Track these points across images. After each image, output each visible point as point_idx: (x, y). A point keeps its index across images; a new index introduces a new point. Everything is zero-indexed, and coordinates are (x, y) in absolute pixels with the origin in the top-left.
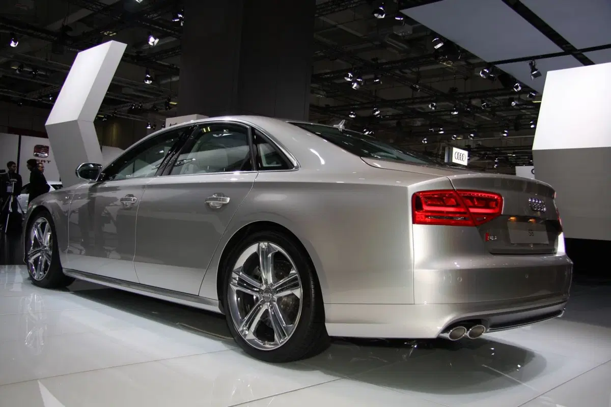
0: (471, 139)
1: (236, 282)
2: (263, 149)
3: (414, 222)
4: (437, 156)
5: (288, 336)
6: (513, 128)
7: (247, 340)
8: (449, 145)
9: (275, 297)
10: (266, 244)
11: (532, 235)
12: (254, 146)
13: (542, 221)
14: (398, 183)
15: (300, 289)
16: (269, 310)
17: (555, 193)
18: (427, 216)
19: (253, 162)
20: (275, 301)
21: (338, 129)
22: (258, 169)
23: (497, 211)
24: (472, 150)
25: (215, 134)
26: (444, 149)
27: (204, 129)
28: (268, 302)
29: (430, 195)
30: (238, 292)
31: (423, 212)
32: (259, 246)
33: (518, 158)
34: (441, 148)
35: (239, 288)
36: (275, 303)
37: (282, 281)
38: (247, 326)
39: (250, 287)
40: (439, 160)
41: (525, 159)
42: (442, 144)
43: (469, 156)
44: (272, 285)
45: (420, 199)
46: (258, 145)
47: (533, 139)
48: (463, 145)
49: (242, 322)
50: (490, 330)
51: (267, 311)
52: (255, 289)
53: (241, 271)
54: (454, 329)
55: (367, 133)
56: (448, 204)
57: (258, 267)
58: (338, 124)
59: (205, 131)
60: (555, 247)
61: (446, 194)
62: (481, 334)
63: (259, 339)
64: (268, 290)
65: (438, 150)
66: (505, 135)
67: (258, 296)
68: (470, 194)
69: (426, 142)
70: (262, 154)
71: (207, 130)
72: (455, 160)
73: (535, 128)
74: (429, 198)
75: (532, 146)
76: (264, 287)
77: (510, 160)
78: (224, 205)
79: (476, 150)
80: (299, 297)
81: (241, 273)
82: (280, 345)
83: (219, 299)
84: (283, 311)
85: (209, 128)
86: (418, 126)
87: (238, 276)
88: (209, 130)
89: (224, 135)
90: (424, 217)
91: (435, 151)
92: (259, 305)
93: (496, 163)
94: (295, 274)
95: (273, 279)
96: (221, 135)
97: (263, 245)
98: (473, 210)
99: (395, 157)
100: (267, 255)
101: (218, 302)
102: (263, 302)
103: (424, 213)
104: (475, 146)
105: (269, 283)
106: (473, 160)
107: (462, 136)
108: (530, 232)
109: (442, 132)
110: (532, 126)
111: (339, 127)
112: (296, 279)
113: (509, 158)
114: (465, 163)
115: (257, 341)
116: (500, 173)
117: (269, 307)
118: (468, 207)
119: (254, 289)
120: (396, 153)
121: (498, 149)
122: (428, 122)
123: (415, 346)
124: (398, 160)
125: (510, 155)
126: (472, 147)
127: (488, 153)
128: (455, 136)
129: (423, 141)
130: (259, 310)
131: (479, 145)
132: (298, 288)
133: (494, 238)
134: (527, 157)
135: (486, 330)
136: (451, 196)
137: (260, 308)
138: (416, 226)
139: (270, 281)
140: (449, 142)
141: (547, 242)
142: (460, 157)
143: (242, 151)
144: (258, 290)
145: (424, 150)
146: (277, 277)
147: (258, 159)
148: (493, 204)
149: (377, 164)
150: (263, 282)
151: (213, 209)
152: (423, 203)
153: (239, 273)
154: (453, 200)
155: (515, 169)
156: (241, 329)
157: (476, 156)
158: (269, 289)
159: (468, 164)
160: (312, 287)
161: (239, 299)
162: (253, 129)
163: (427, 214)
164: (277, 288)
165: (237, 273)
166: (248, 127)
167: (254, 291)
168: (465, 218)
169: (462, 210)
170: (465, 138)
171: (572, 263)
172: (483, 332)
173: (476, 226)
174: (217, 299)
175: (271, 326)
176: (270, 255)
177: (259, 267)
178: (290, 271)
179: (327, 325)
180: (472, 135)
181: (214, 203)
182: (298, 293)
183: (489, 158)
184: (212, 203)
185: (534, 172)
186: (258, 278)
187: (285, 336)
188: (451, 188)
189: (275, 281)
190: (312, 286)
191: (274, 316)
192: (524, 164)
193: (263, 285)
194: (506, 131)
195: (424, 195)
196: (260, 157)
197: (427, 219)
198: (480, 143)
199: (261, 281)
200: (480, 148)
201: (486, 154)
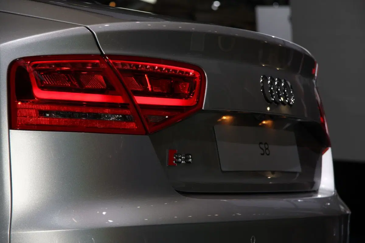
3: (12, 126)
11: (265, 152)
13: (288, 125)
17: (317, 65)
18: (42, 113)
23: (192, 101)
29: (50, 65)
31: (33, 103)
45: (26, 73)
56: (89, 86)
60: (316, 179)
68: (137, 66)
74: (48, 72)
90: (33, 112)
98: (140, 100)
103: (35, 106)
108: (262, 146)
118: (131, 94)
136: (96, 70)
138: (16, 134)
141: (298, 169)
148: (184, 88)
154: (100, 78)
163: (42, 107)
168: (124, 117)
169: (119, 100)
171: (348, 212)
173: (147, 134)
188: (97, 52)
195: (36, 65)
197: (41, 118)
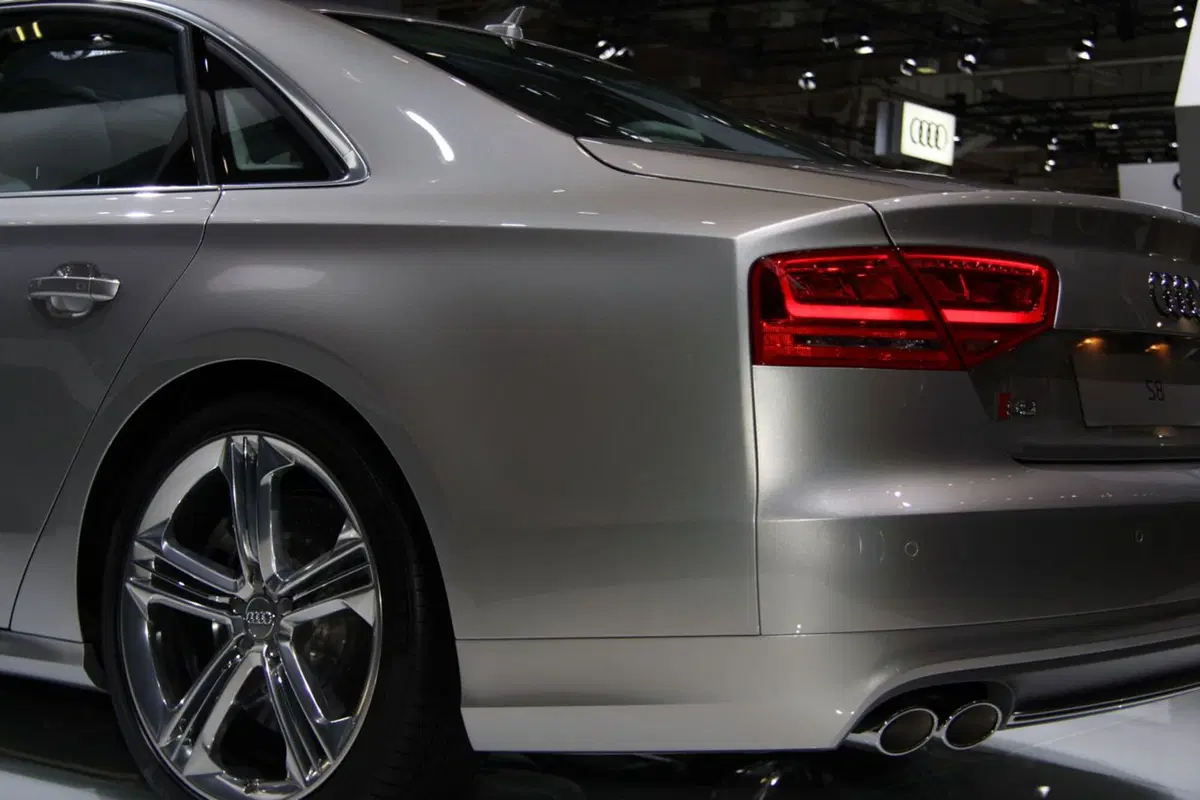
0: (968, 71)
1: (150, 575)
2: (236, 108)
3: (757, 358)
4: (849, 131)
5: (334, 757)
6: (1112, 29)
7: (188, 778)
8: (888, 94)
9: (289, 621)
10: (254, 439)
11: (1157, 396)
12: (205, 97)
14: (707, 227)
15: (372, 593)
16: (268, 669)
18: (800, 339)
19: (200, 154)
20: (287, 638)
21: (498, 38)
22: (220, 178)
23: (1036, 315)
24: (968, 110)
25: (57, 50)
26: (873, 110)
27: (19, 30)
28: (261, 642)
30: (155, 609)
31: (786, 324)
32: (228, 447)
33: (1125, 134)
34: (864, 106)
35: (158, 598)
36: (287, 644)
37: (310, 570)
38: (189, 728)
39: (200, 591)
40: (856, 146)
41: (1152, 138)
42: (869, 92)
43: (958, 132)
44: (273, 580)
45: (775, 279)
46: (217, 93)
47: (1178, 67)
48: (939, 94)
49: (173, 715)
50: (1016, 719)
51: (258, 672)
52: (217, 599)
53: (167, 538)
54: (896, 716)
55: (609, 54)
56: (870, 296)
57: (224, 522)
58: (501, 22)
59: (22, 37)
61: (865, 262)
62: (987, 733)
63: (232, 773)
64: (261, 602)
65: (855, 112)
66: (1085, 56)
67: (229, 621)
68: (947, 262)
69: (812, 85)
70: (233, 124)
71: (29, 32)
72: (909, 147)
73: (1187, 30)
74: (807, 277)
75: (1173, 93)
76: (246, 592)
77: (1098, 144)
78: (98, 306)
79: (981, 110)
80: (370, 621)
81: (165, 544)
82: (307, 791)
83: (86, 640)
84: (315, 671)
85: (35, 26)
86: (786, 29)
87: (153, 555)
88: (38, 34)
89: (93, 53)
90: (788, 340)
91: (842, 117)
92: (231, 655)
93: (1052, 155)
94: (355, 542)
95: (278, 563)
96: (79, 53)
97: (245, 442)
98: (953, 316)
99: (700, 138)
100: (256, 479)
101: (81, 648)
102: (247, 643)
103: (788, 329)
104: (979, 97)
105: (265, 576)
106: (970, 146)
107: (936, 63)
108: (1152, 386)
109: (866, 50)
110: (1181, 23)
111: (505, 30)
112: (357, 558)
113: (1098, 135)
114: (944, 155)
115: (224, 779)
116: (1065, 189)
117: (267, 660)
118: (938, 305)
119: (211, 598)
120: (701, 124)
121: (1059, 105)
122: (819, 16)
123: (774, 782)
124: (709, 147)
125: (1102, 125)
126: (969, 100)
127: (1025, 119)
128: (911, 62)
129: (801, 83)
130: (230, 673)
131: (994, 92)
132: (367, 590)
133: (1028, 407)
134: (1159, 132)
135: (1005, 719)
136: (881, 270)
137: (236, 665)
138: (761, 371)
139: (271, 566)
140: (891, 82)
142: (930, 135)
143: (163, 112)
144: (226, 600)
145: (803, 112)
146: (294, 554)
147: (221, 144)
148: (1025, 294)
149: (636, 159)
150: (246, 573)
151: (60, 322)
152: (787, 291)
153: (160, 545)
154: (889, 282)
155: (1115, 175)
156: (165, 741)
157: (982, 131)
158: (265, 594)
159: (956, 160)
160: (416, 587)
161: (159, 634)
162: (197, 34)
163: (801, 331)
164: (293, 592)
165: (153, 543)
166: (181, 27)
167: (213, 604)
168: (928, 343)
169: (920, 316)
170: (947, 68)
172: (993, 728)
173: (964, 369)
174: (79, 638)
175: (272, 727)
176: (268, 479)
177: (230, 523)
178: (339, 531)
179: (467, 713)
180: (970, 58)
181: (60, 299)
182: (367, 606)
183: (1027, 138)
184: (54, 298)
185: (1179, 183)
186: (229, 562)
187: (325, 758)
188: (882, 242)
189: (287, 566)
190: (416, 583)
191: (288, 690)
192: (1150, 155)
193: (243, 582)
194: (1088, 43)
195: (790, 266)
196: (228, 135)
197: (799, 347)
198: (998, 85)
199: (236, 572)
200: (999, 103)
201: (1017, 124)
